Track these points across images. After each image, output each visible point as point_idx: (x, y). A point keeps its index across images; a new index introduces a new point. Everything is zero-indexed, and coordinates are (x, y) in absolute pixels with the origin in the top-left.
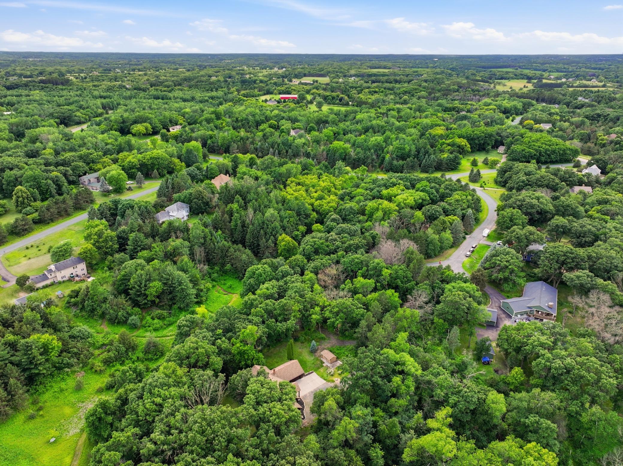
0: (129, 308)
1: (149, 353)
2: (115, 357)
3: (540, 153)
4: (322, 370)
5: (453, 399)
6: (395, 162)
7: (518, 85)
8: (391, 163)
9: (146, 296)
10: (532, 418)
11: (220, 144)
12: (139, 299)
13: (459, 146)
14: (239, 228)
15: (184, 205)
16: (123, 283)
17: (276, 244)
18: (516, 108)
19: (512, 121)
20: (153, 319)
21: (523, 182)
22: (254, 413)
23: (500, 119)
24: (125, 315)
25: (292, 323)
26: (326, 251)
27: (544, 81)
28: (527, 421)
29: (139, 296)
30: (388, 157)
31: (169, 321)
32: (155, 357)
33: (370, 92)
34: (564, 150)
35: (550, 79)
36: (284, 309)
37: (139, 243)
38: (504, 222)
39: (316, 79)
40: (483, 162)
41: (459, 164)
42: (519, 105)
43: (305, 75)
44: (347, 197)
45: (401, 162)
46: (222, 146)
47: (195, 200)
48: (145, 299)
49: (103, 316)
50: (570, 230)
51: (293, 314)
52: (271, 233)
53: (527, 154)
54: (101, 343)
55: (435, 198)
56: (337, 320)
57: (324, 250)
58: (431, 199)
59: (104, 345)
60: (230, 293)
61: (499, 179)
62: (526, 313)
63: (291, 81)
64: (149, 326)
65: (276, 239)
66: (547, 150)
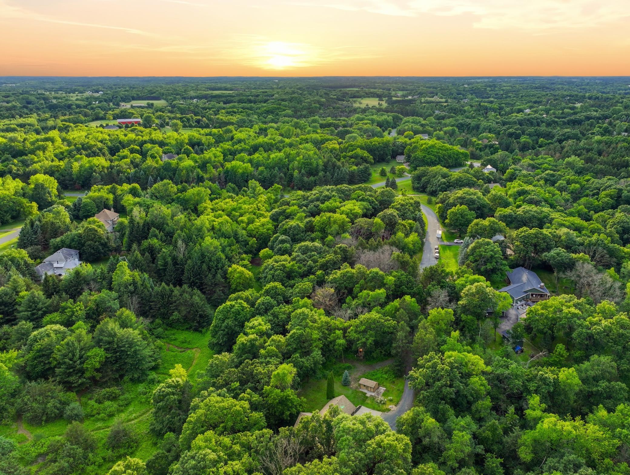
0: (61, 394)
1: (119, 447)
2: (71, 466)
3: (439, 158)
4: (369, 401)
5: (532, 386)
6: (306, 179)
7: (373, 102)
8: (301, 180)
9: (82, 372)
10: (603, 384)
11: (74, 177)
12: (71, 379)
13: (362, 158)
14: (170, 267)
15: (73, 252)
16: (40, 362)
17: (225, 278)
18: (388, 122)
19: (389, 134)
20: (99, 402)
21: (445, 183)
22: (362, 455)
23: (379, 132)
24: (58, 405)
25: (317, 354)
26: (299, 273)
27: (394, 99)
28: (600, 389)
29: (70, 375)
30: (296, 173)
31: (125, 399)
32: (130, 451)
33: (227, 113)
34: (457, 155)
35: (397, 97)
36: (300, 341)
37: (40, 305)
38: (457, 220)
39: (151, 102)
40: (390, 172)
41: (370, 174)
42: (390, 119)
43: (134, 99)
44: (281, 218)
45: (312, 178)
46: (78, 178)
47: (89, 242)
48: (80, 377)
49: (18, 416)
50: (515, 218)
51: (315, 344)
52: (216, 266)
53: (429, 160)
54: (34, 454)
55: (376, 207)
56: (367, 339)
57: (297, 272)
58: (373, 208)
59: (40, 455)
60: (188, 348)
61: (417, 185)
62: (523, 299)
63: (118, 105)
64: (99, 414)
65: (225, 272)
66: (444, 155)
